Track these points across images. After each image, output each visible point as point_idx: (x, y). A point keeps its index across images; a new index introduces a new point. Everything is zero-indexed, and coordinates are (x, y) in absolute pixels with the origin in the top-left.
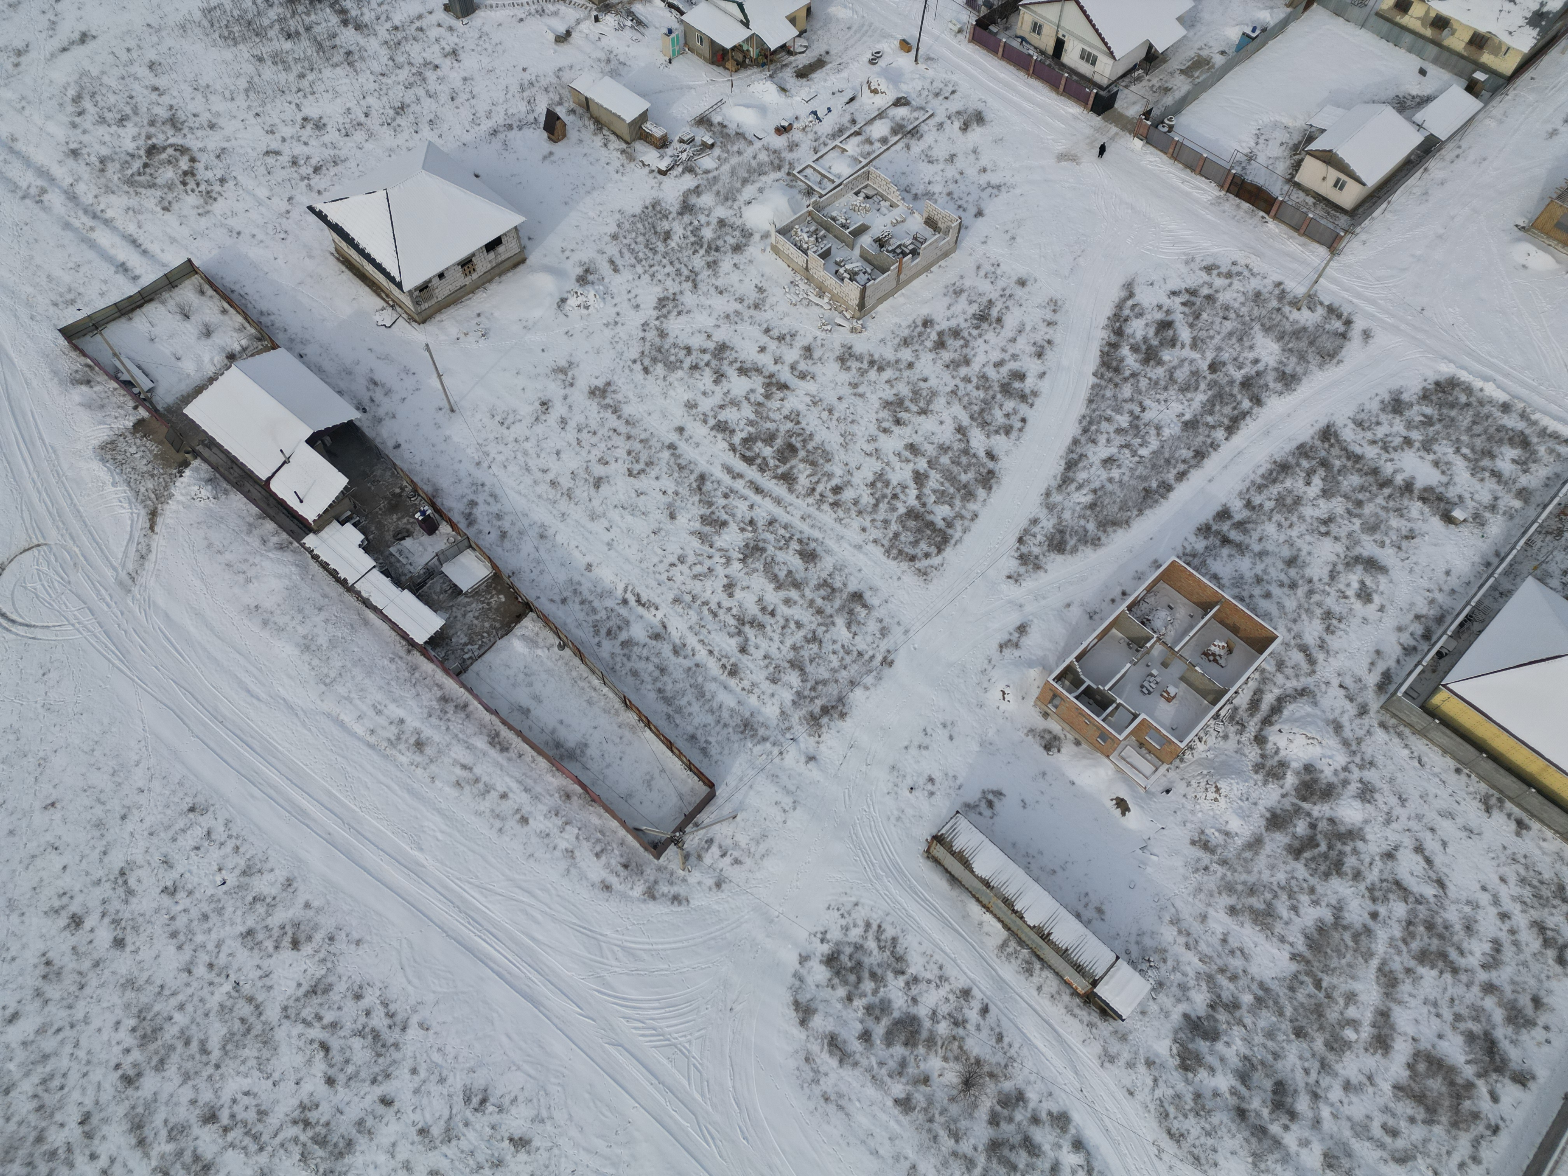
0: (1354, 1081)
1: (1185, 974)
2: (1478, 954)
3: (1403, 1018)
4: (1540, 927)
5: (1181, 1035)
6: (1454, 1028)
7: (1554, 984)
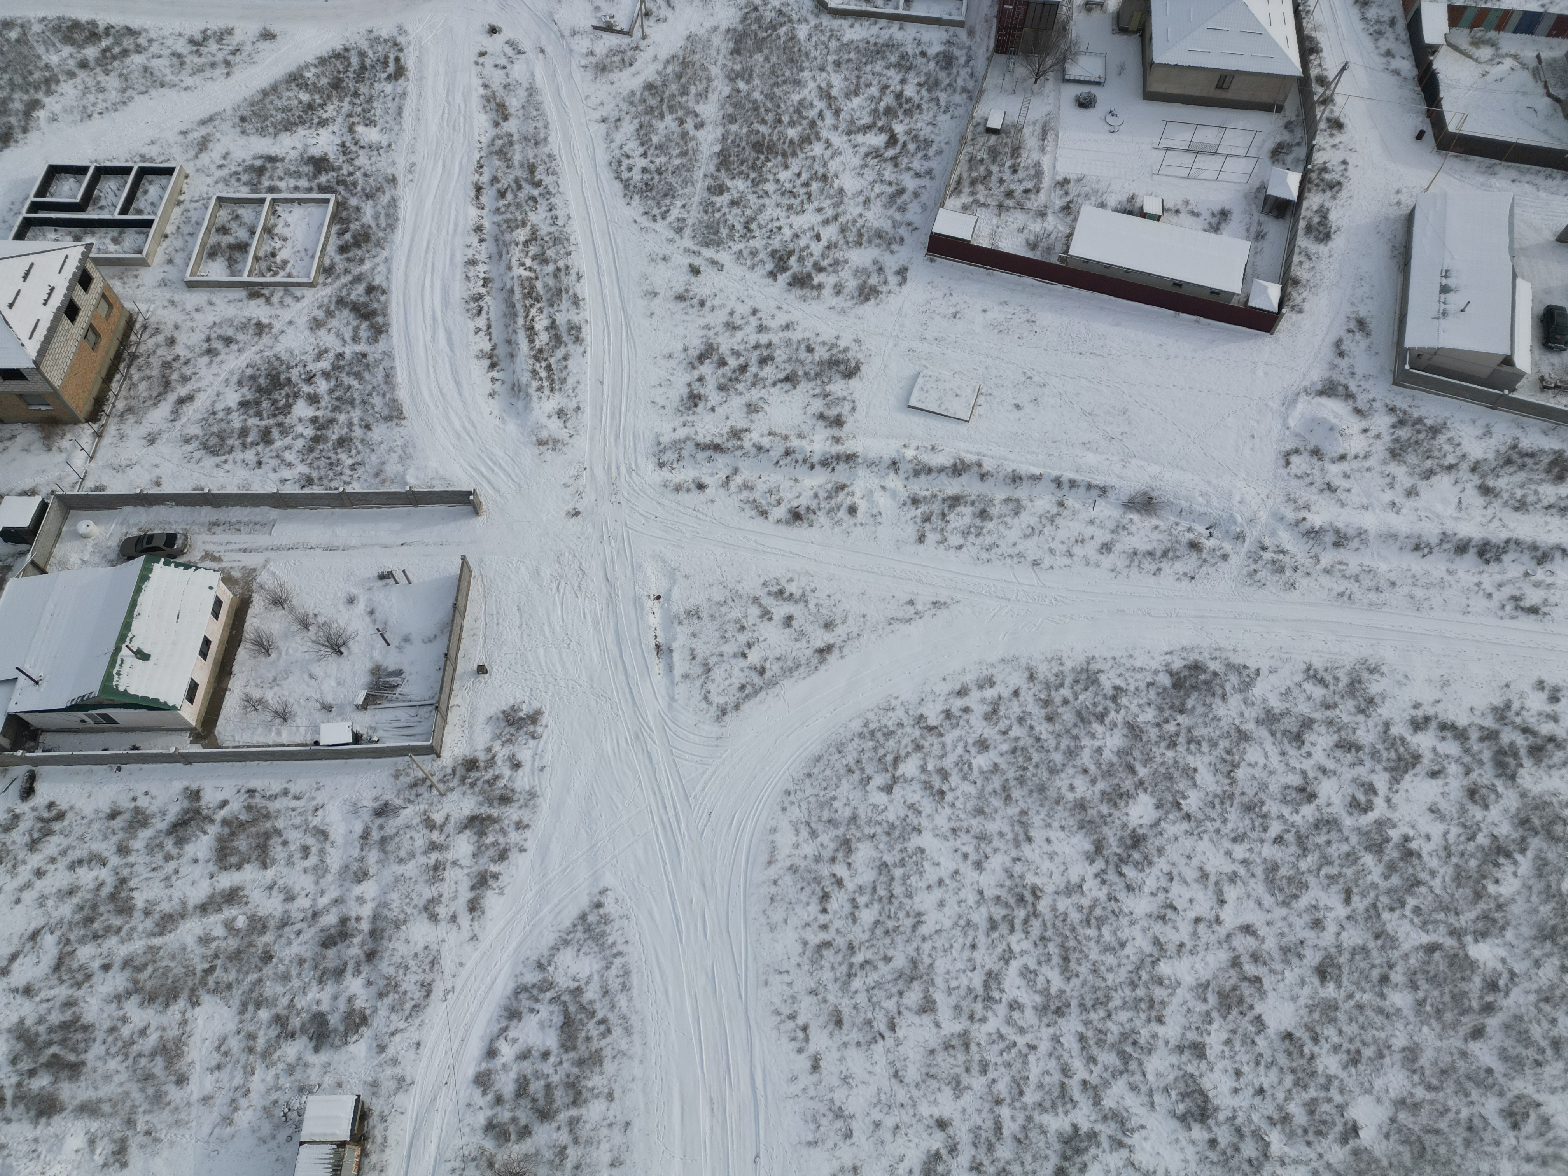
0: (282, 896)
1: (277, 1077)
2: (94, 873)
3: (198, 893)
4: (33, 845)
5: (337, 1042)
6: (180, 856)
7: (88, 810)
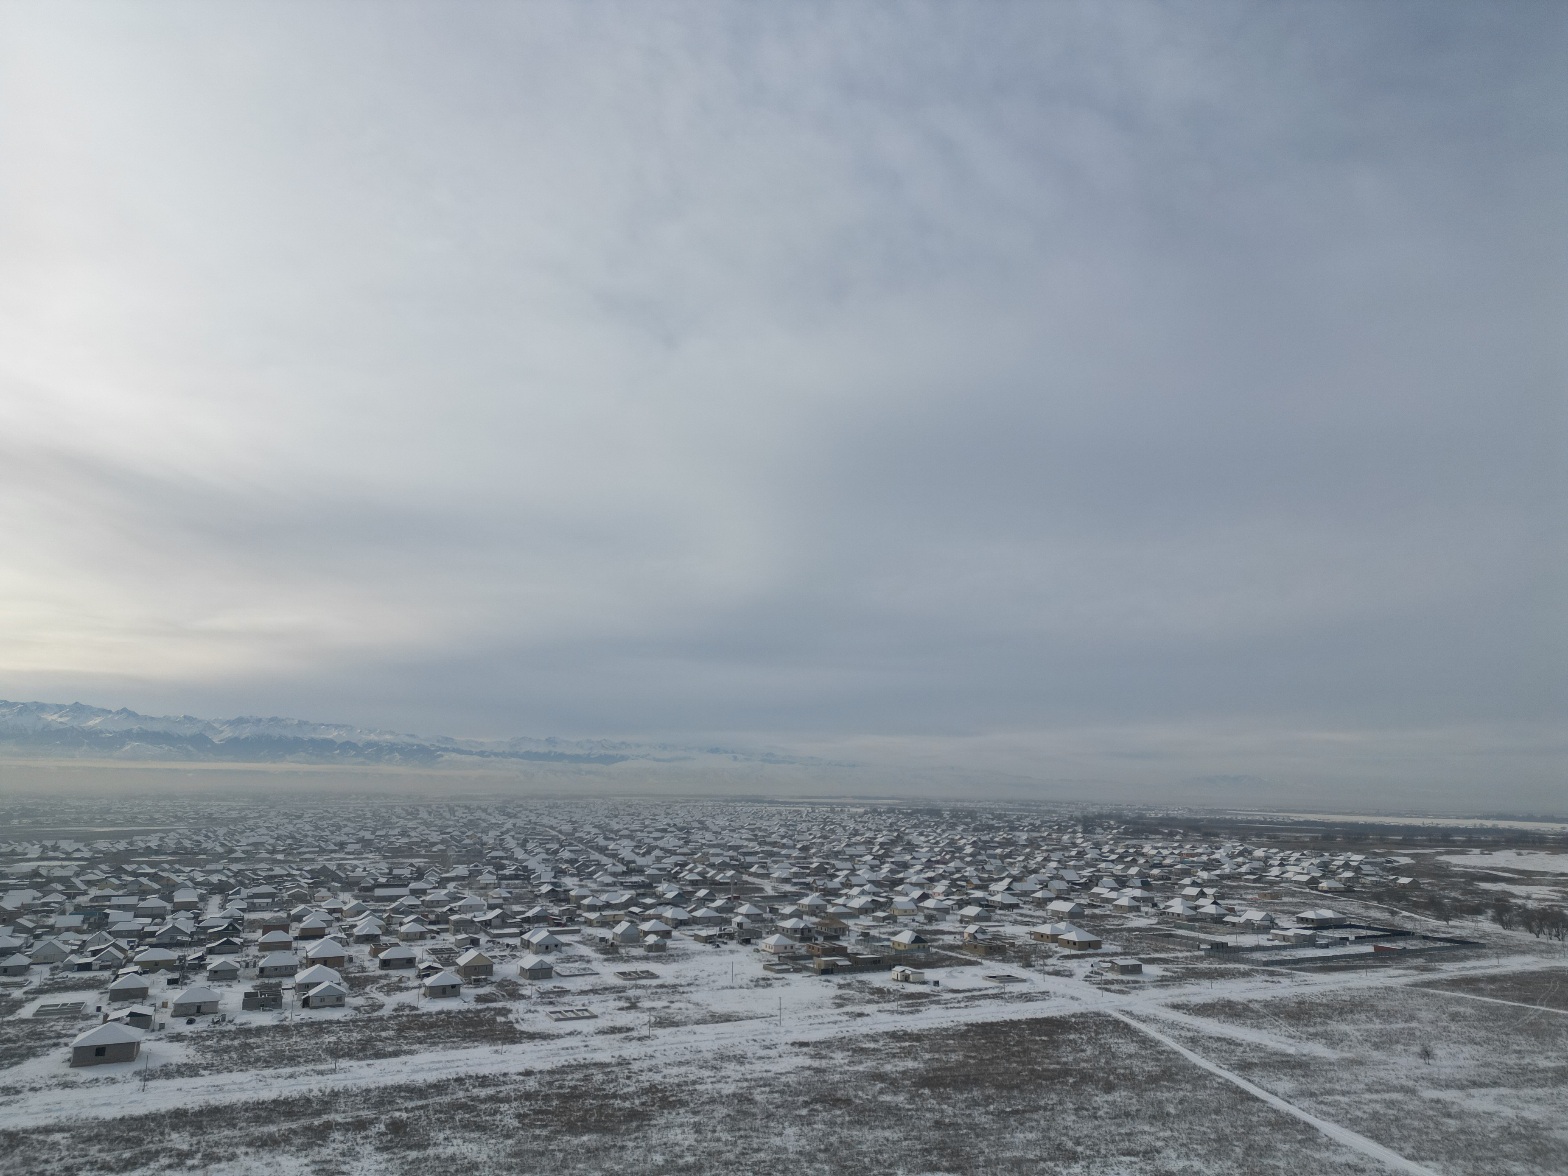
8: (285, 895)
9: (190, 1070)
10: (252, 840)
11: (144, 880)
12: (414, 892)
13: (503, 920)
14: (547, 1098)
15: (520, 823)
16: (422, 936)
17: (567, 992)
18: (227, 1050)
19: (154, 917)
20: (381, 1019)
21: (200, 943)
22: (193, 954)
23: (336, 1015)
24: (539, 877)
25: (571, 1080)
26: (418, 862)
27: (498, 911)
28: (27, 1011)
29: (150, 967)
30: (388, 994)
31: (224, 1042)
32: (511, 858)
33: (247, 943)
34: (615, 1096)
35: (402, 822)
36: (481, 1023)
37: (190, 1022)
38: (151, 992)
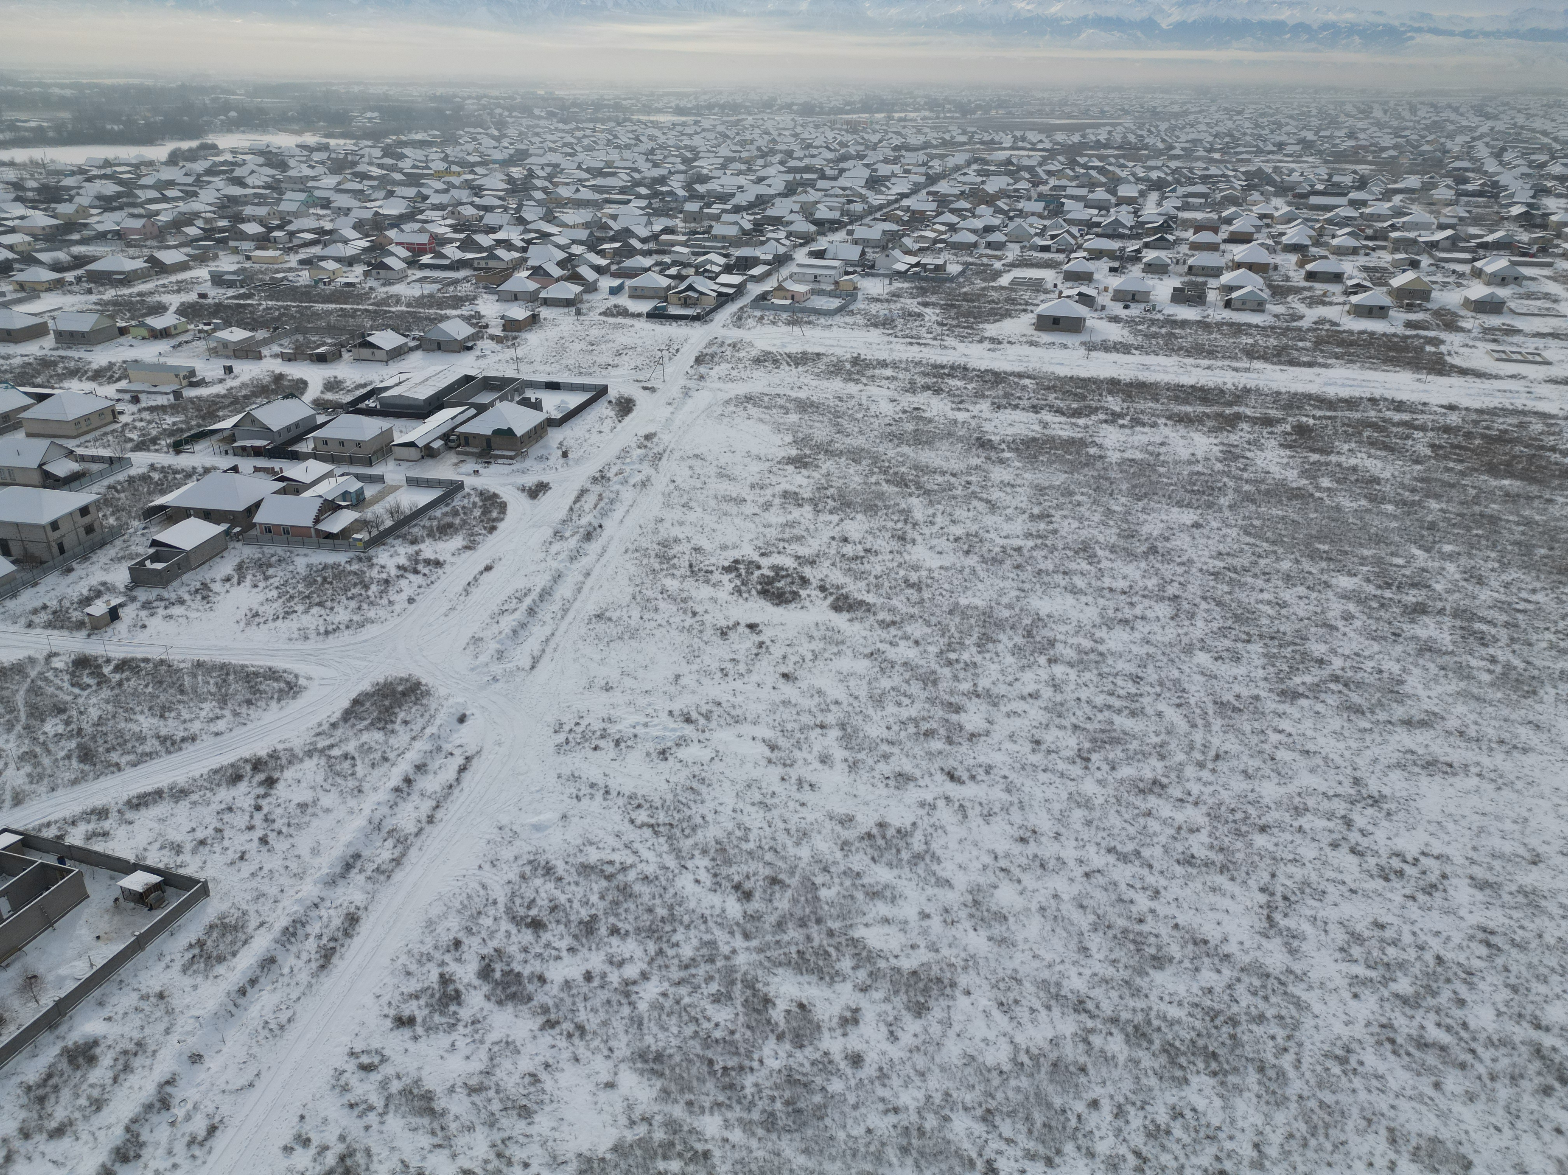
8: (1218, 196)
9: (1124, 348)
10: (1191, 137)
11: (1093, 173)
12: (1353, 203)
13: (1453, 244)
14: (1469, 435)
15: (1500, 126)
16: (1355, 251)
17: (1519, 332)
18: (1155, 336)
19: (1100, 209)
20: (1300, 329)
21: (1138, 237)
22: (1132, 246)
23: (1256, 319)
24: (1512, 195)
25: (1501, 424)
26: (1363, 169)
27: (1449, 232)
28: (1005, 280)
29: (1096, 255)
30: (1310, 306)
31: (1154, 329)
32: (1479, 170)
33: (1178, 241)
34: (1553, 449)
35: (1350, 122)
36: (1406, 349)
37: (1126, 307)
38: (1096, 276)
